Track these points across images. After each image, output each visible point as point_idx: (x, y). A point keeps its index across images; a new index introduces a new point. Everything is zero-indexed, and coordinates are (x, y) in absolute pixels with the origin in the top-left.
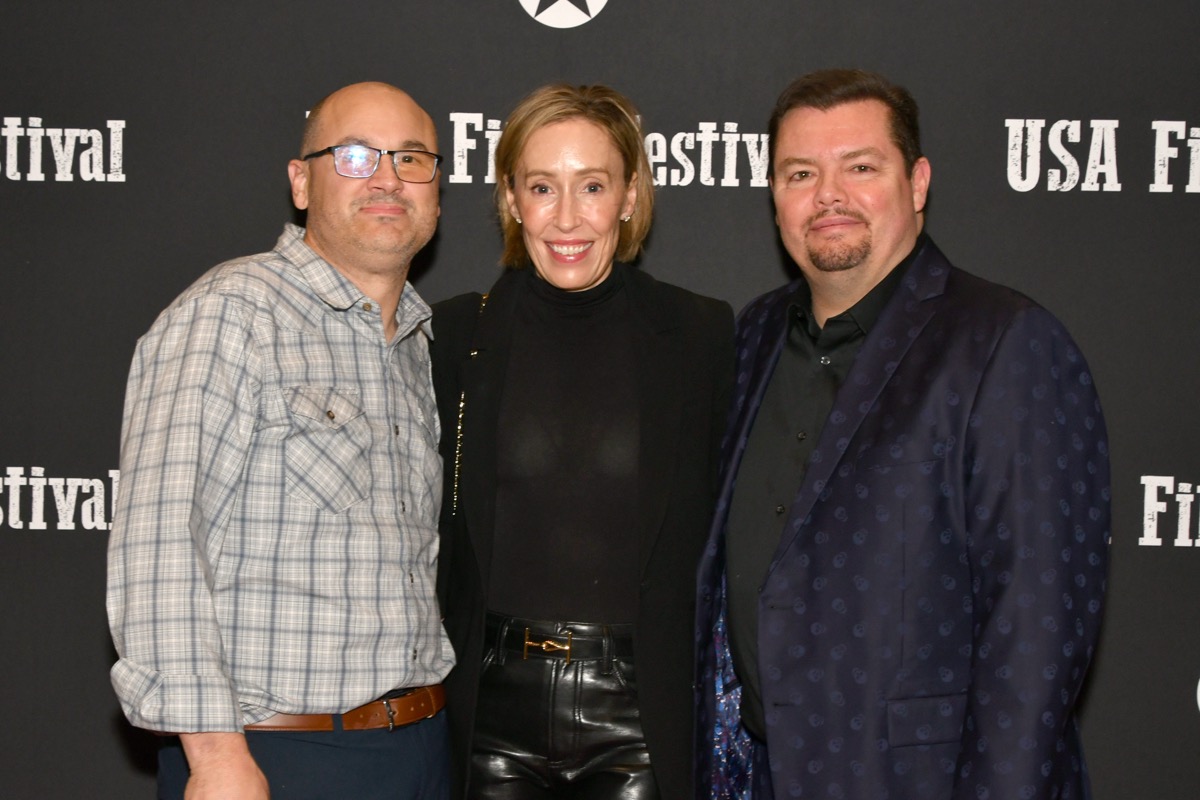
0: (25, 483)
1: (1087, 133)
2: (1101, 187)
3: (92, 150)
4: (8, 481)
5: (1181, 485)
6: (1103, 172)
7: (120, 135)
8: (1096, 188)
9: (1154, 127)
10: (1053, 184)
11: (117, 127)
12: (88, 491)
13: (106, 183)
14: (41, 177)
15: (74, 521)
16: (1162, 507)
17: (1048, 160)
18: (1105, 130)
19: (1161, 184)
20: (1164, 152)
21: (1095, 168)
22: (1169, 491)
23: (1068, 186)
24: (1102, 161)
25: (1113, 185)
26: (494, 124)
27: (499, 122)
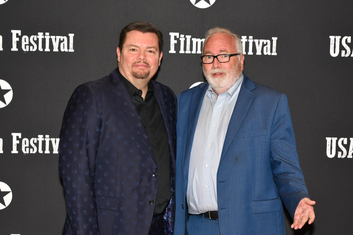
7: (72, 38)
26: (182, 36)
27: (184, 35)
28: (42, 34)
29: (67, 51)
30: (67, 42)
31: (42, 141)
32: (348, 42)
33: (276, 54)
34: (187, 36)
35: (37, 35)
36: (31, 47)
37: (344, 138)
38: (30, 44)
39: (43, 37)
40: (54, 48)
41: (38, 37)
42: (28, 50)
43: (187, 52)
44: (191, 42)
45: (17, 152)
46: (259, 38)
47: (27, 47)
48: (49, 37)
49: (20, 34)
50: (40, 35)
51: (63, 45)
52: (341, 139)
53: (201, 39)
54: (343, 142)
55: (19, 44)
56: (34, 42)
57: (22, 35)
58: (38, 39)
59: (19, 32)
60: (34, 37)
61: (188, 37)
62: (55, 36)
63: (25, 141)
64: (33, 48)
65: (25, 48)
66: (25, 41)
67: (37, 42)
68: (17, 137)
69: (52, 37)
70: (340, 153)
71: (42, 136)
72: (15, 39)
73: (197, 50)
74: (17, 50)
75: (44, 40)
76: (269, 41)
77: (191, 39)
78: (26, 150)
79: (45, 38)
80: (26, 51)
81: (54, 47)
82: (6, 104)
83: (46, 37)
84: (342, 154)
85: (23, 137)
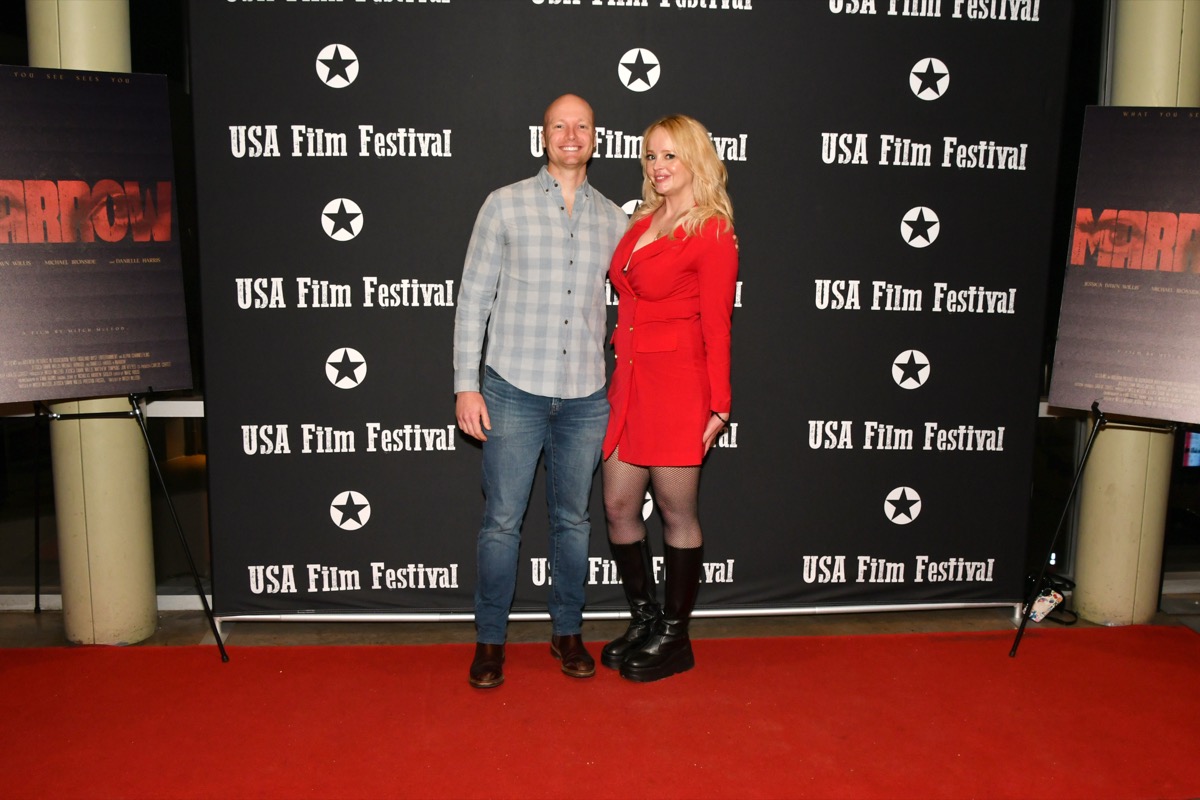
1: (854, 139)
2: (860, 162)
3: (437, 142)
4: (402, 286)
5: (889, 285)
6: (861, 156)
7: (449, 136)
8: (858, 162)
9: (881, 137)
10: (841, 160)
11: (447, 133)
12: (437, 289)
13: (443, 157)
14: (414, 155)
15: (431, 302)
16: (881, 294)
17: (839, 150)
18: (862, 138)
19: (884, 161)
20: (885, 148)
21: (857, 154)
22: (884, 287)
23: (847, 161)
24: (860, 151)
25: (864, 161)
26: (610, 132)
27: (612, 131)
28: (404, 130)
29: (442, 155)
30: (440, 141)
31: (408, 288)
32: (848, 142)
33: (745, 159)
34: (616, 133)
35: (397, 132)
36: (389, 151)
37: (841, 281)
38: (387, 146)
39: (405, 135)
41: (399, 135)
42: (383, 154)
43: (616, 156)
44: (623, 141)
45: (372, 305)
46: (721, 136)
47: (383, 150)
48: (414, 135)
49: (371, 132)
50: (402, 132)
51: (435, 146)
52: (837, 282)
53: (637, 137)
54: (838, 286)
55: (371, 146)
56: (392, 143)
57: (376, 132)
58: (398, 138)
59: (370, 128)
60: (392, 135)
61: (619, 134)
62: (422, 134)
63: (383, 289)
64: (392, 151)
65: (380, 151)
66: (380, 142)
67: (397, 143)
68: (372, 283)
69: (418, 135)
70: (834, 302)
71: (407, 281)
72: (364, 139)
73: (631, 153)
74: (368, 154)
75: (407, 140)
76: (735, 140)
77: (622, 137)
78: (384, 302)
79: (409, 137)
80: (382, 156)
81: (422, 150)
82: (353, 234)
83: (409, 135)
84: (838, 304)
85: (379, 283)
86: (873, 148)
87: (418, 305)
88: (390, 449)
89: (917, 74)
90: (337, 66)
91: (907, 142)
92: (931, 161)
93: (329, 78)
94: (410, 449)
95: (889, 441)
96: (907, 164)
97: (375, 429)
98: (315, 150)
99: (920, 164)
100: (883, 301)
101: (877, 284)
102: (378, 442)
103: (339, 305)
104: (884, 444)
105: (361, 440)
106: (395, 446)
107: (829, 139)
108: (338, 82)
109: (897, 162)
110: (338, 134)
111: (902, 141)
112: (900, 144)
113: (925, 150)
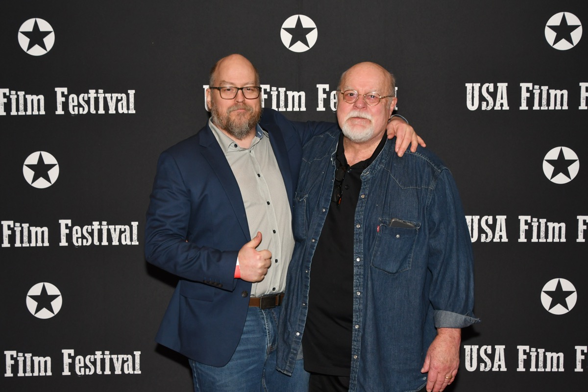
0: (100, 228)
1: (496, 88)
2: (502, 108)
3: (123, 101)
4: (93, 227)
5: (533, 219)
6: (502, 102)
7: (133, 96)
8: (500, 108)
9: (521, 85)
10: (484, 107)
11: (132, 92)
12: (123, 230)
13: (128, 114)
14: (103, 112)
15: (118, 241)
16: (527, 227)
17: (482, 99)
18: (503, 87)
19: (524, 107)
20: (525, 95)
21: (499, 101)
22: (529, 221)
23: (489, 108)
24: (502, 99)
25: (506, 107)
26: (274, 89)
27: (276, 88)
28: (94, 91)
29: (127, 112)
30: (126, 100)
31: (98, 229)
32: (490, 91)
34: (280, 89)
35: (88, 93)
36: (81, 109)
37: (489, 216)
38: (79, 105)
39: (95, 95)
40: (110, 109)
41: (89, 95)
42: (76, 112)
43: (280, 109)
44: (286, 96)
45: (66, 244)
47: (76, 108)
48: (103, 95)
49: (66, 93)
50: (92, 93)
51: (121, 105)
52: (485, 218)
53: (298, 92)
55: (65, 105)
56: (84, 103)
57: (69, 93)
58: (89, 98)
59: (65, 90)
60: (84, 96)
61: (282, 90)
62: (110, 94)
63: (77, 230)
64: (84, 110)
65: (74, 110)
66: (73, 102)
67: (88, 102)
68: (67, 225)
69: (107, 95)
70: (483, 236)
71: (98, 223)
72: (60, 99)
73: (293, 106)
74: (63, 113)
75: (97, 100)
77: (285, 92)
78: (77, 242)
79: (99, 97)
80: (75, 114)
82: (50, 183)
83: (99, 95)
84: (487, 237)
85: (73, 225)
86: (514, 96)
87: (107, 244)
88: (83, 373)
89: (551, 27)
90: (36, 37)
91: (545, 88)
92: (568, 105)
93: (30, 47)
94: (101, 373)
95: (541, 364)
96: (546, 108)
97: (69, 355)
98: (18, 110)
99: (558, 107)
100: (529, 234)
101: (522, 218)
102: (72, 366)
103: (38, 245)
104: (537, 366)
105: (57, 364)
106: (87, 370)
107: (472, 89)
108: (37, 51)
109: (536, 107)
110: (37, 96)
111: (540, 88)
112: (539, 91)
113: (562, 95)
